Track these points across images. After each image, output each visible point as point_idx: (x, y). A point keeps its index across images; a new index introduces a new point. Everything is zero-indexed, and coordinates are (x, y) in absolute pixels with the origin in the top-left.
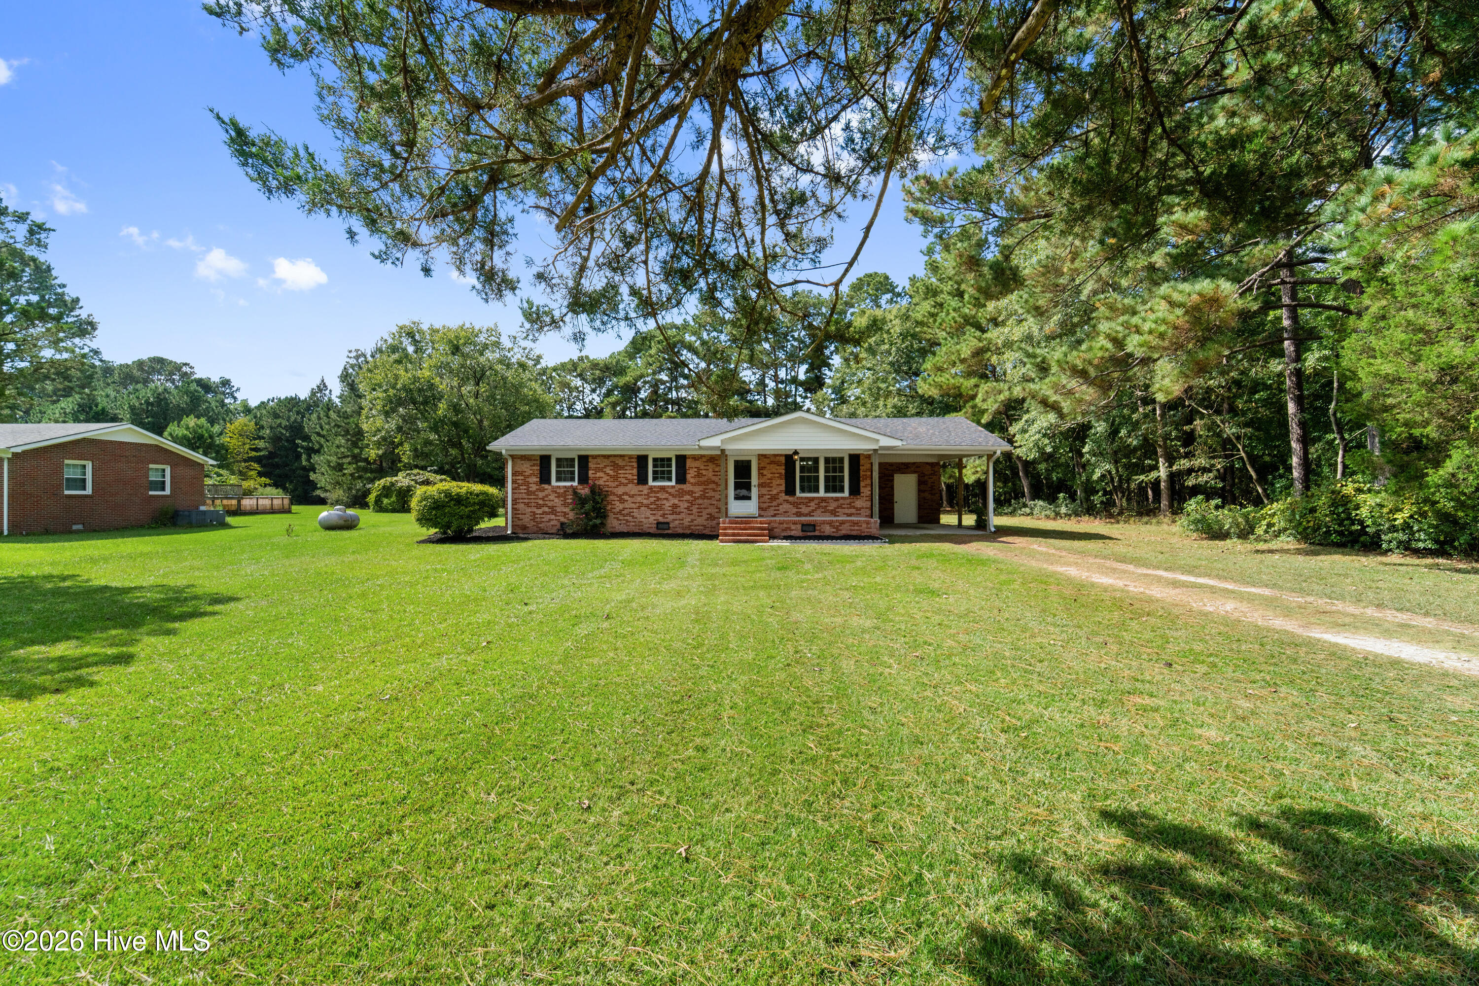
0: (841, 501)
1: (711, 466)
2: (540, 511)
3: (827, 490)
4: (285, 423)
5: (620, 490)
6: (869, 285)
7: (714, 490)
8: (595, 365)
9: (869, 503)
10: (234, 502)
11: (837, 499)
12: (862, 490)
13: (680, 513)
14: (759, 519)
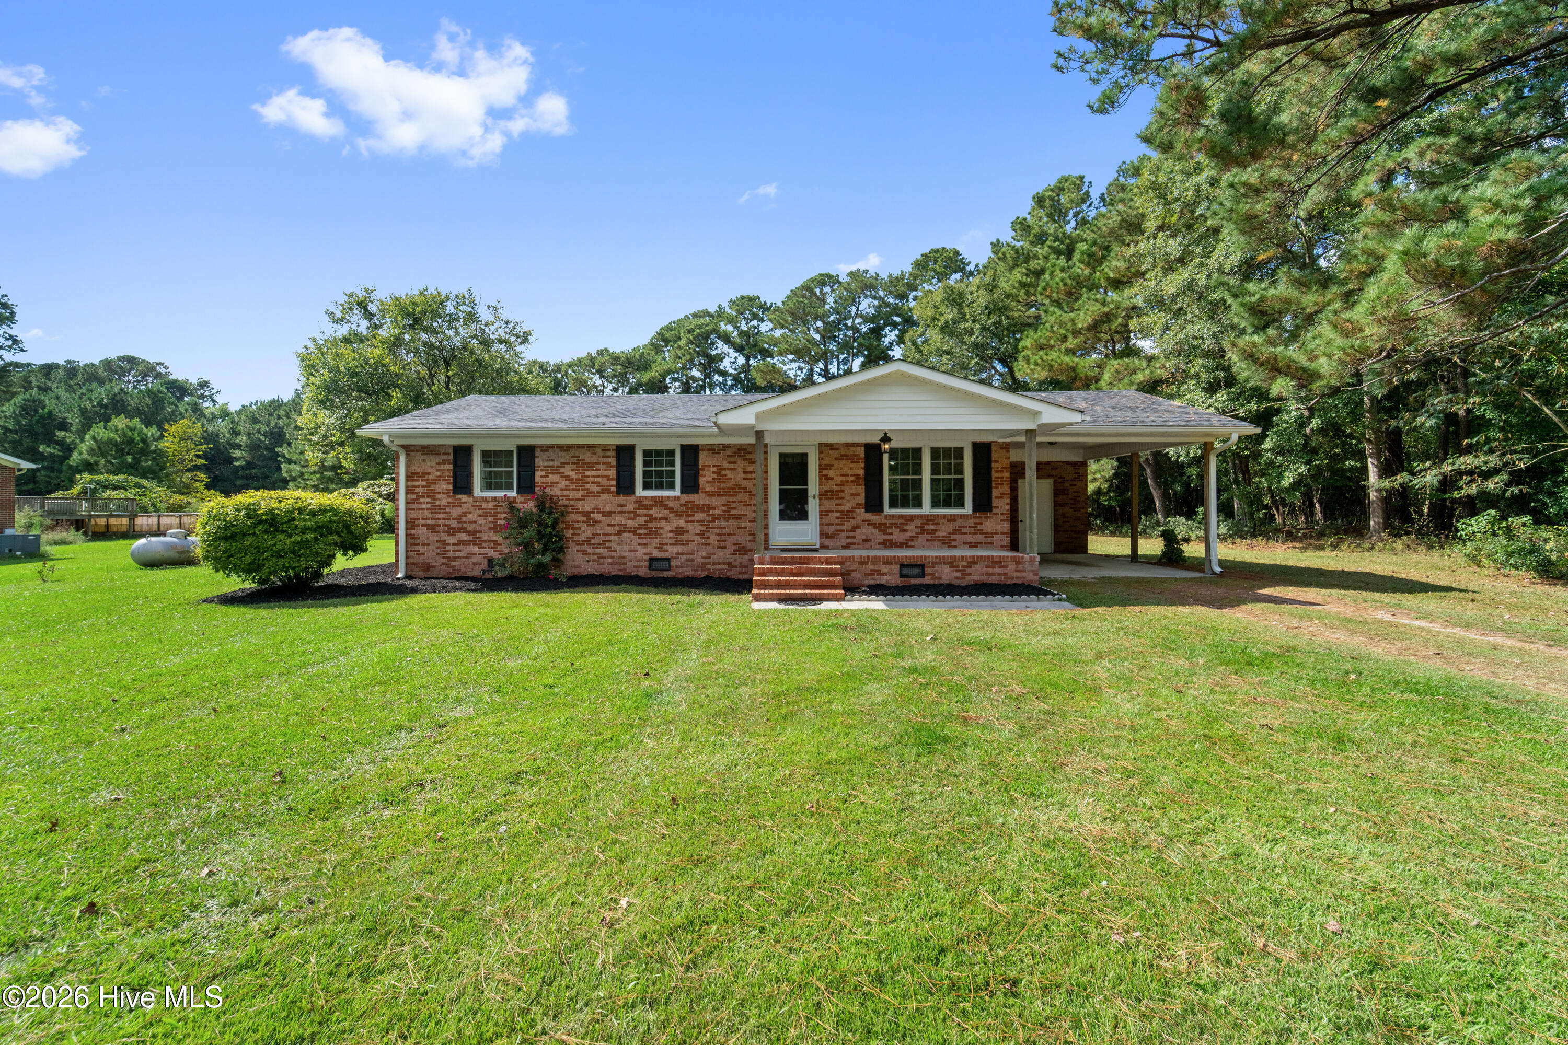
0: (960, 522)
1: (741, 463)
2: (452, 540)
3: (935, 504)
4: (264, 428)
5: (588, 505)
6: (936, 262)
7: (745, 504)
8: (615, 359)
9: (1007, 526)
10: (125, 521)
11: (952, 518)
12: (995, 502)
13: (687, 543)
14: (823, 554)
